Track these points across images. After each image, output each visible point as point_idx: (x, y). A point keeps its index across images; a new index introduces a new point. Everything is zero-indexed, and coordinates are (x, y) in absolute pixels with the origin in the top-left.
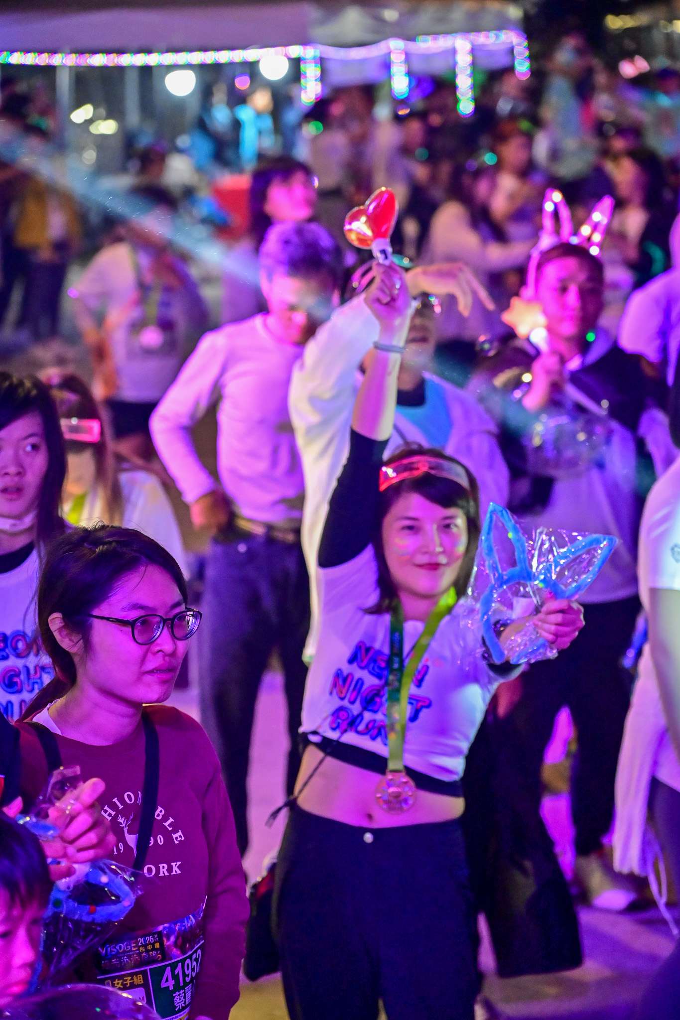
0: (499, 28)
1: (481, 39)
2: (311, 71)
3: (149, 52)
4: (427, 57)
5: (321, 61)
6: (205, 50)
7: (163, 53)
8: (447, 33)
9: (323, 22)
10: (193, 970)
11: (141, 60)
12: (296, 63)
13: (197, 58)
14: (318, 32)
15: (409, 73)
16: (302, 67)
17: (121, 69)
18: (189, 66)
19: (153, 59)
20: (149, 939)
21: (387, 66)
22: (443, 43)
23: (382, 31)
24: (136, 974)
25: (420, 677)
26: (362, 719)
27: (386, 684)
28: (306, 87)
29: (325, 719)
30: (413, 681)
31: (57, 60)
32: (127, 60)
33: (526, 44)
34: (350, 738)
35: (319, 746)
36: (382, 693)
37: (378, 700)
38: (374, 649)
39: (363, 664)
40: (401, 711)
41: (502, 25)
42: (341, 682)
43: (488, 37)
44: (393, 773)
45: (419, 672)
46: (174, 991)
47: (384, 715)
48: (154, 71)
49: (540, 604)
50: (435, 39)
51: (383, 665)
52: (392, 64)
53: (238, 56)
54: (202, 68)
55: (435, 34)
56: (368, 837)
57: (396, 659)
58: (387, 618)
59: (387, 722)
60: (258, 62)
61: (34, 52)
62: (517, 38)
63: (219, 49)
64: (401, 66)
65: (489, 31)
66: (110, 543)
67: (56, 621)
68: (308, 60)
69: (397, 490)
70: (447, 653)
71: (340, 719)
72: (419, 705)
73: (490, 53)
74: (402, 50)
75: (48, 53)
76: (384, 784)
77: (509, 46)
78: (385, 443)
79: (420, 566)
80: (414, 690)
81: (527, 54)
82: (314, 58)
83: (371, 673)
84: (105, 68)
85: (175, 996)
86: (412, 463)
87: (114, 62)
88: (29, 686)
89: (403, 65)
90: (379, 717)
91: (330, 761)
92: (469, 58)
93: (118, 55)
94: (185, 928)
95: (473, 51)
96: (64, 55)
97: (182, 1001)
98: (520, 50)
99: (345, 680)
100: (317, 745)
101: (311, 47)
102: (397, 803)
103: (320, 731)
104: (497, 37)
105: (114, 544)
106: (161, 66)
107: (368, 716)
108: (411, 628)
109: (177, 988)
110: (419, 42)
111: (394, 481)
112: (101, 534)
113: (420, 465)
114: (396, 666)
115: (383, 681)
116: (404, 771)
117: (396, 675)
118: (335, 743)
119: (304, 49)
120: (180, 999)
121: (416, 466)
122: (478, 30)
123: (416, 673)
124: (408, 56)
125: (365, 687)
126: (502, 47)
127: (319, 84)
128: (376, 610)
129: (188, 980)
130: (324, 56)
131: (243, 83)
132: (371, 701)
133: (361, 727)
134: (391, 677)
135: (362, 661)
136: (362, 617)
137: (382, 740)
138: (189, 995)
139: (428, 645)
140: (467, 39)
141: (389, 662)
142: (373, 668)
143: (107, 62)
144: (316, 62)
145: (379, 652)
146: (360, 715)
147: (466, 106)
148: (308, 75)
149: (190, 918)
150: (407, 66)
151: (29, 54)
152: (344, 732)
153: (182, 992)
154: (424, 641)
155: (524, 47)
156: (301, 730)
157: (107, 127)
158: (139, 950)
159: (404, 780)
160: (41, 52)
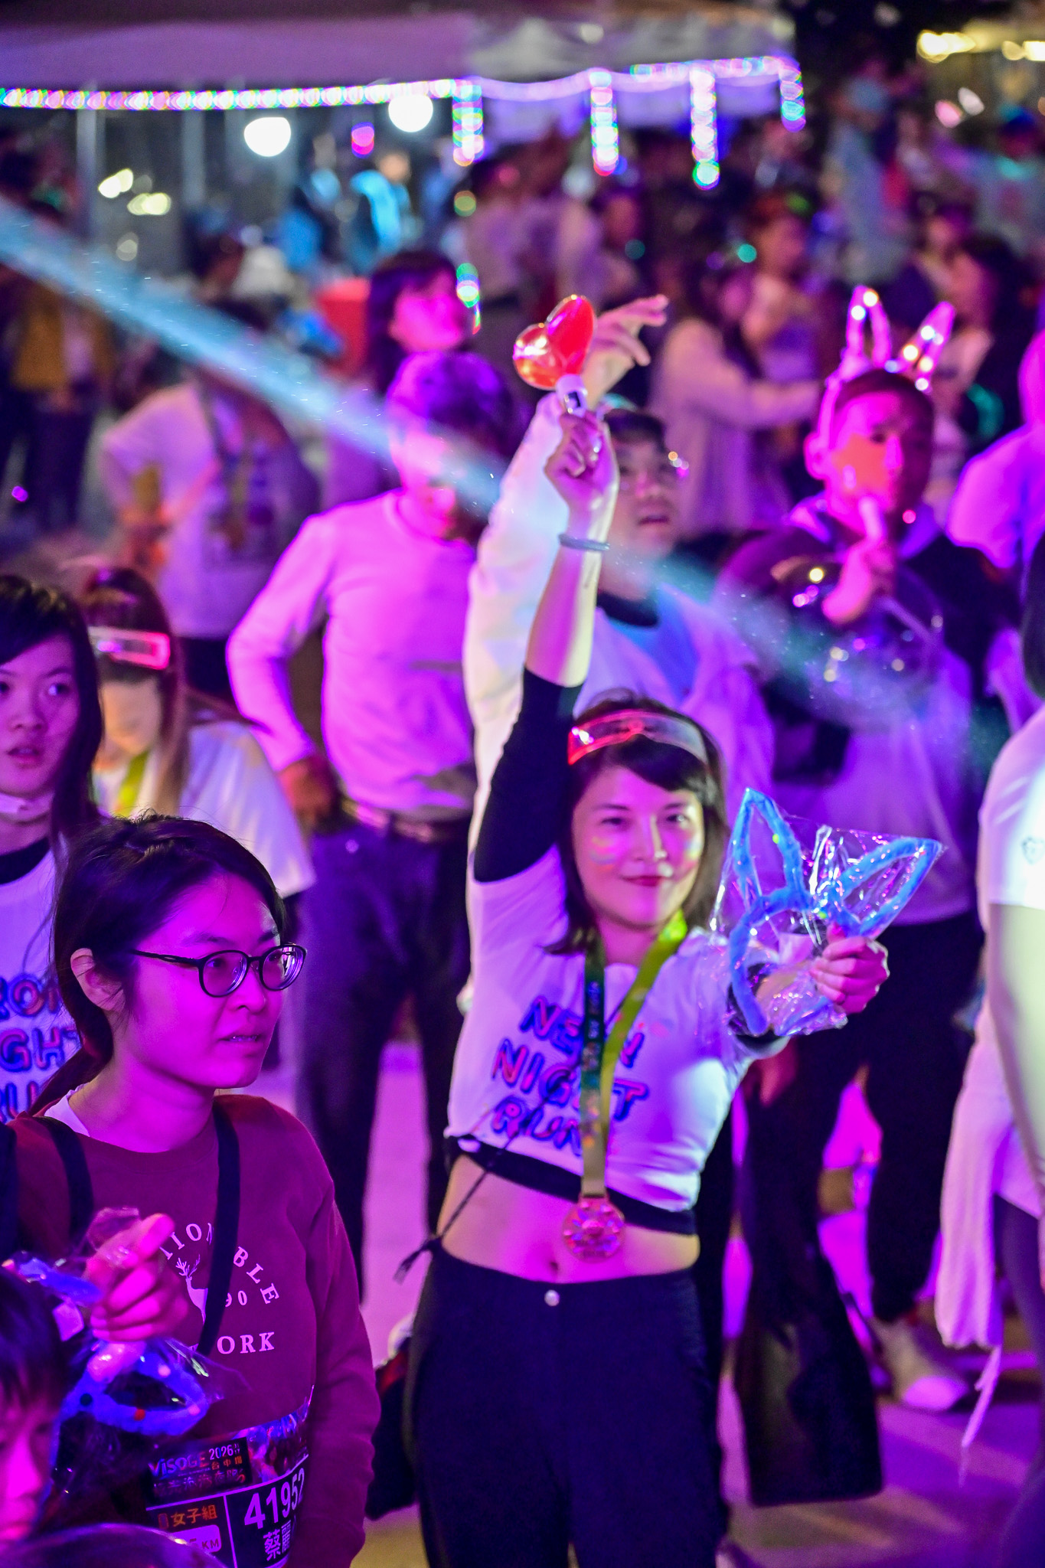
0: (758, 54)
1: (730, 69)
2: (468, 119)
3: (220, 89)
4: (647, 97)
5: (484, 104)
6: (305, 86)
7: (240, 90)
8: (677, 60)
9: (488, 42)
10: (293, 1499)
11: (207, 101)
12: (445, 107)
13: (293, 98)
14: (480, 58)
15: (619, 122)
16: (455, 112)
17: (176, 115)
18: (281, 111)
19: (226, 100)
20: (227, 1450)
21: (585, 111)
22: (671, 75)
23: (580, 56)
24: (207, 1503)
25: (630, 1052)
26: (542, 1117)
27: (579, 1062)
28: (460, 143)
29: (485, 1116)
30: (619, 1056)
31: (79, 100)
32: (185, 101)
33: (798, 76)
34: (523, 1145)
35: (473, 1156)
36: (572, 1076)
37: (566, 1086)
38: (560, 1008)
39: (543, 1032)
40: (602, 1103)
41: (762, 48)
42: (509, 1058)
43: (740, 67)
44: (588, 1200)
45: (629, 1043)
46: (265, 1531)
47: (576, 1109)
48: (228, 118)
49: (820, 943)
50: (659, 70)
51: (574, 1032)
52: (592, 108)
53: (356, 95)
54: (301, 115)
55: (659, 61)
56: (552, 1297)
57: (594, 1024)
58: (579, 961)
59: (580, 1119)
60: (385, 105)
61: (42, 87)
62: (784, 68)
63: (327, 85)
64: (606, 111)
65: (742, 57)
66: (165, 841)
67: (82, 961)
68: (464, 101)
69: (595, 763)
70: (672, 1014)
71: (508, 1116)
72: (629, 1095)
73: (744, 91)
74: (609, 87)
75: (64, 89)
76: (576, 1217)
77: (773, 80)
78: (577, 690)
79: (631, 880)
80: (622, 1072)
81: (800, 92)
82: (474, 97)
83: (556, 1046)
84: (151, 114)
85: (266, 1539)
86: (619, 721)
87: (165, 104)
88: (41, 1059)
89: (610, 109)
90: (568, 1112)
91: (494, 1183)
92: (711, 100)
93: (172, 93)
94: (282, 1435)
95: (717, 88)
96: (88, 93)
97: (277, 1546)
98: (791, 87)
99: (515, 1056)
100: (471, 1155)
101: (469, 82)
102: (595, 1245)
103: (478, 1134)
104: (755, 66)
105: (171, 844)
106: (237, 110)
107: (550, 1111)
108: (615, 975)
109: (269, 1525)
110: (633, 73)
111: (590, 750)
112: (153, 827)
113: (630, 725)
114: (594, 1034)
115: (574, 1058)
116: (606, 1195)
117: (594, 1049)
118: (499, 1154)
119: (458, 85)
120: (274, 1543)
121: (623, 726)
122: (724, 56)
123: (625, 1045)
124: (617, 96)
125: (546, 1067)
126: (763, 82)
127: (481, 139)
128: (563, 949)
129: (285, 1513)
130: (488, 95)
131: (363, 137)
132: (555, 1089)
133: (540, 1129)
134: (586, 1052)
135: (542, 1027)
136: (540, 960)
137: (573, 1148)
138: (286, 1537)
139: (643, 1003)
140: (709, 70)
141: (583, 1028)
142: (558, 1038)
143: (155, 104)
144: (475, 105)
145: (568, 1013)
146: (539, 1111)
147: (706, 174)
148: (463, 124)
149: (290, 1419)
150: (615, 110)
151: (35, 92)
152: (513, 1137)
153: (276, 1532)
154: (636, 996)
155: (796, 82)
156: (448, 1132)
157: (155, 204)
158: (210, 1466)
159: (605, 1209)
160: (52, 89)
